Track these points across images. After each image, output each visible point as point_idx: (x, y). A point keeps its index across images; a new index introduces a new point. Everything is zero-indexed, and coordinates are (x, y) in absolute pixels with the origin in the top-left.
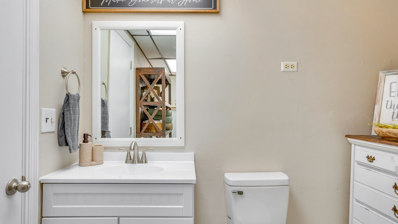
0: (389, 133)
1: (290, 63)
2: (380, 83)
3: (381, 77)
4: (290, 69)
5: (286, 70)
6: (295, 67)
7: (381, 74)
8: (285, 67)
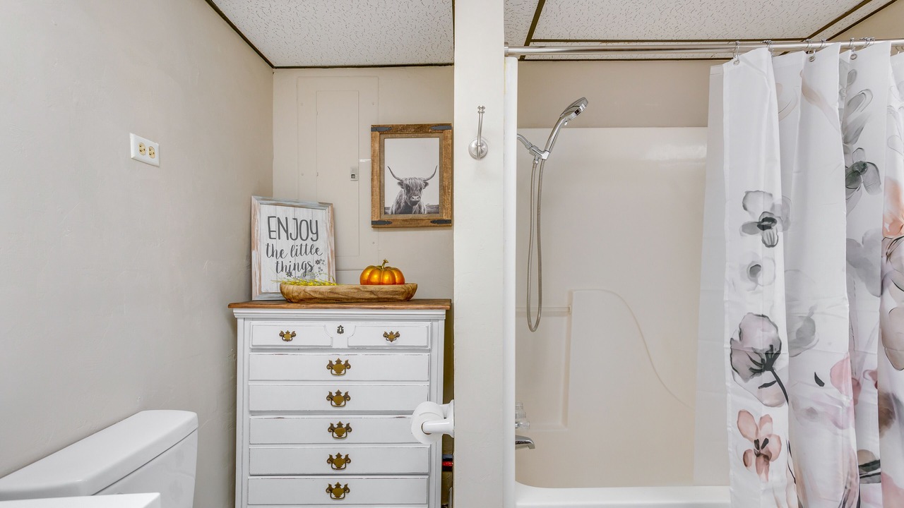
0: (315, 292)
1: (148, 143)
2: (254, 215)
3: (254, 205)
4: (147, 158)
5: (140, 156)
6: (156, 154)
7: (255, 201)
8: (139, 148)
